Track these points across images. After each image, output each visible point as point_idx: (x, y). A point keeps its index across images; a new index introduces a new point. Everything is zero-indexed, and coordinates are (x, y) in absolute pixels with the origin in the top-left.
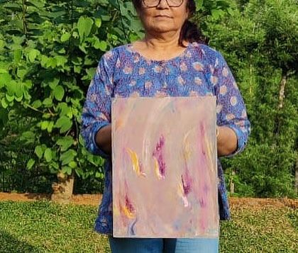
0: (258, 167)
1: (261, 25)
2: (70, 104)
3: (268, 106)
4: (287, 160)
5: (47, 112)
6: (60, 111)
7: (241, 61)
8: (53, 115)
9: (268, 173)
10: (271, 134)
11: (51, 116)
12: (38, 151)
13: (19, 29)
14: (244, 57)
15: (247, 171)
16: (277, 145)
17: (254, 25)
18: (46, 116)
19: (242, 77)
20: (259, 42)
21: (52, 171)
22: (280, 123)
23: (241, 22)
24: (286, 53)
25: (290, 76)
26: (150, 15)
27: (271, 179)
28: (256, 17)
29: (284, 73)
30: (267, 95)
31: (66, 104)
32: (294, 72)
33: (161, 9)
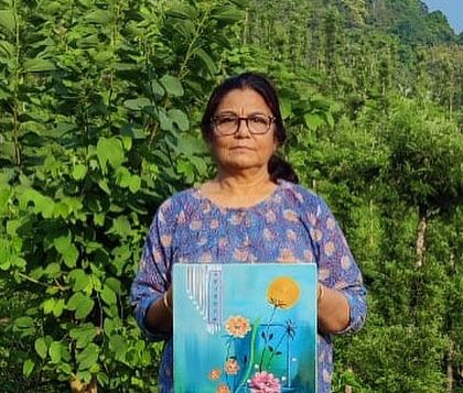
0: (388, 360)
1: (384, 139)
2: (88, 271)
3: (400, 264)
4: (433, 350)
5: (54, 284)
6: (72, 282)
7: (355, 195)
8: (63, 289)
9: (404, 370)
10: (406, 309)
11: (60, 290)
12: (40, 347)
13: (7, 157)
14: (359, 189)
15: (370, 367)
16: (416, 326)
17: (373, 140)
18: (52, 290)
19: (358, 221)
20: (381, 167)
21: (61, 378)
22: (419, 290)
23: (353, 135)
24: (424, 182)
25: (432, 217)
26: (225, 146)
27: (409, 380)
28: (376, 126)
29: (422, 213)
30: (397, 246)
31: (83, 272)
32: (438, 211)
33: (240, 137)
